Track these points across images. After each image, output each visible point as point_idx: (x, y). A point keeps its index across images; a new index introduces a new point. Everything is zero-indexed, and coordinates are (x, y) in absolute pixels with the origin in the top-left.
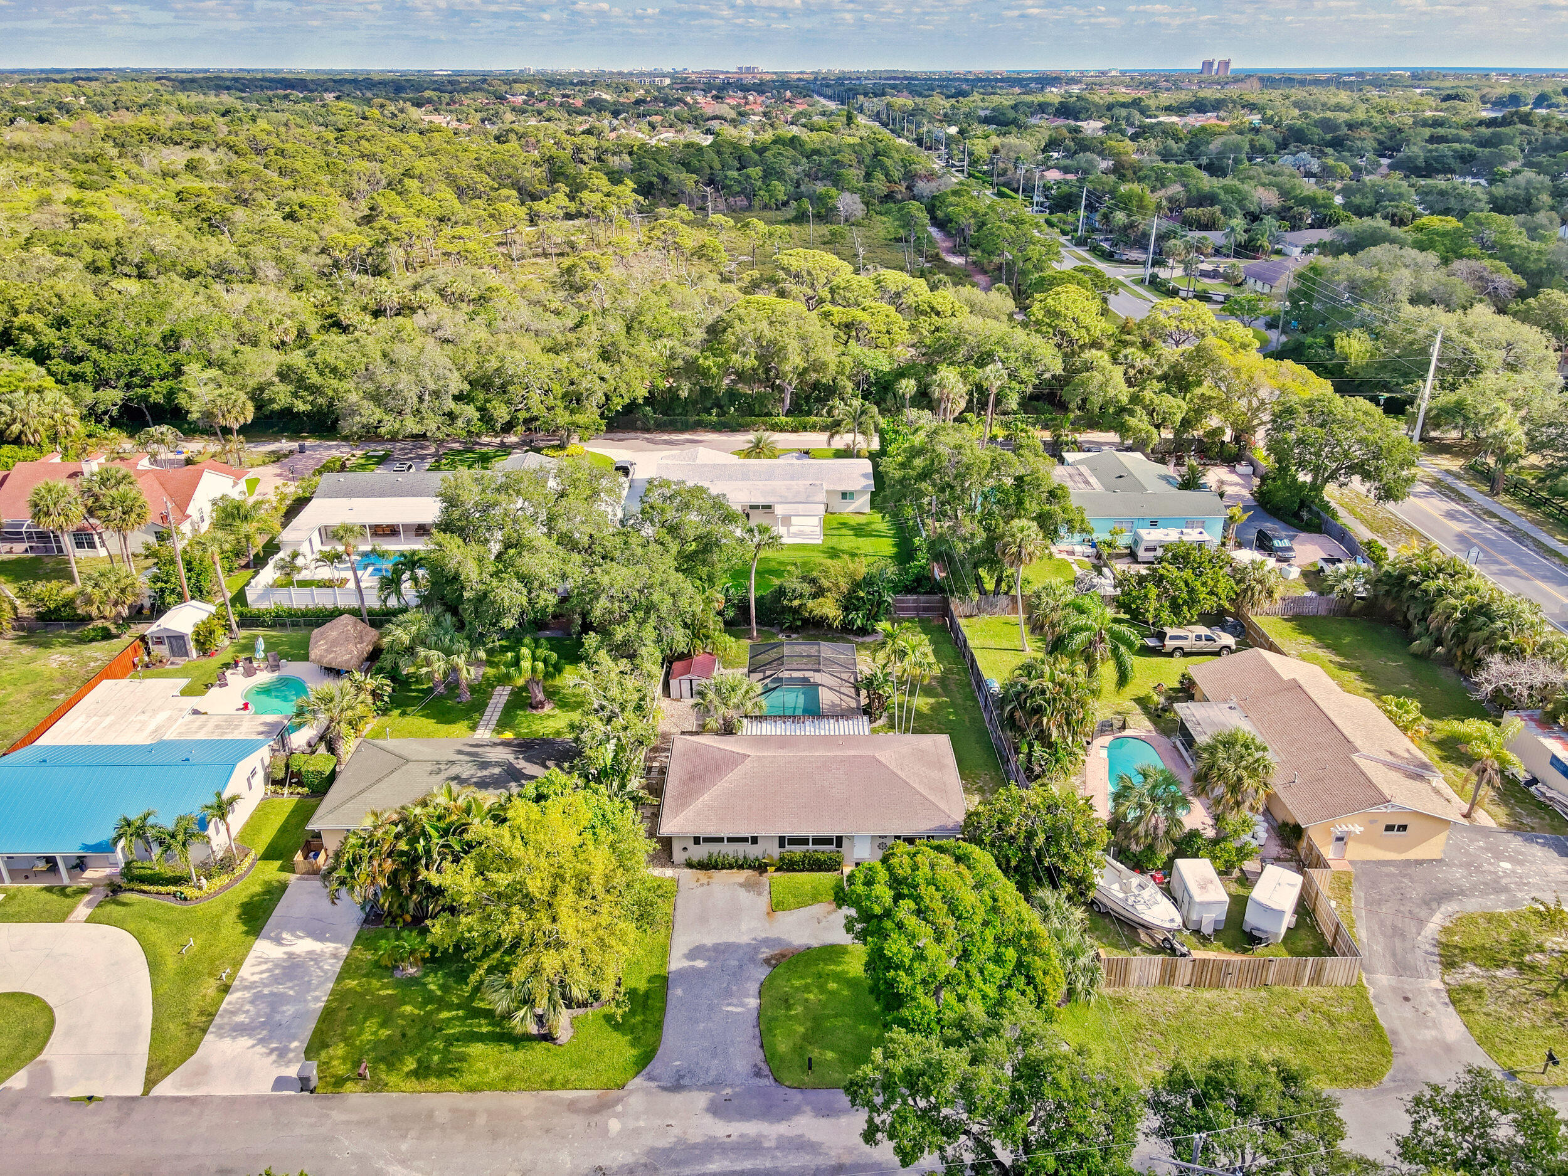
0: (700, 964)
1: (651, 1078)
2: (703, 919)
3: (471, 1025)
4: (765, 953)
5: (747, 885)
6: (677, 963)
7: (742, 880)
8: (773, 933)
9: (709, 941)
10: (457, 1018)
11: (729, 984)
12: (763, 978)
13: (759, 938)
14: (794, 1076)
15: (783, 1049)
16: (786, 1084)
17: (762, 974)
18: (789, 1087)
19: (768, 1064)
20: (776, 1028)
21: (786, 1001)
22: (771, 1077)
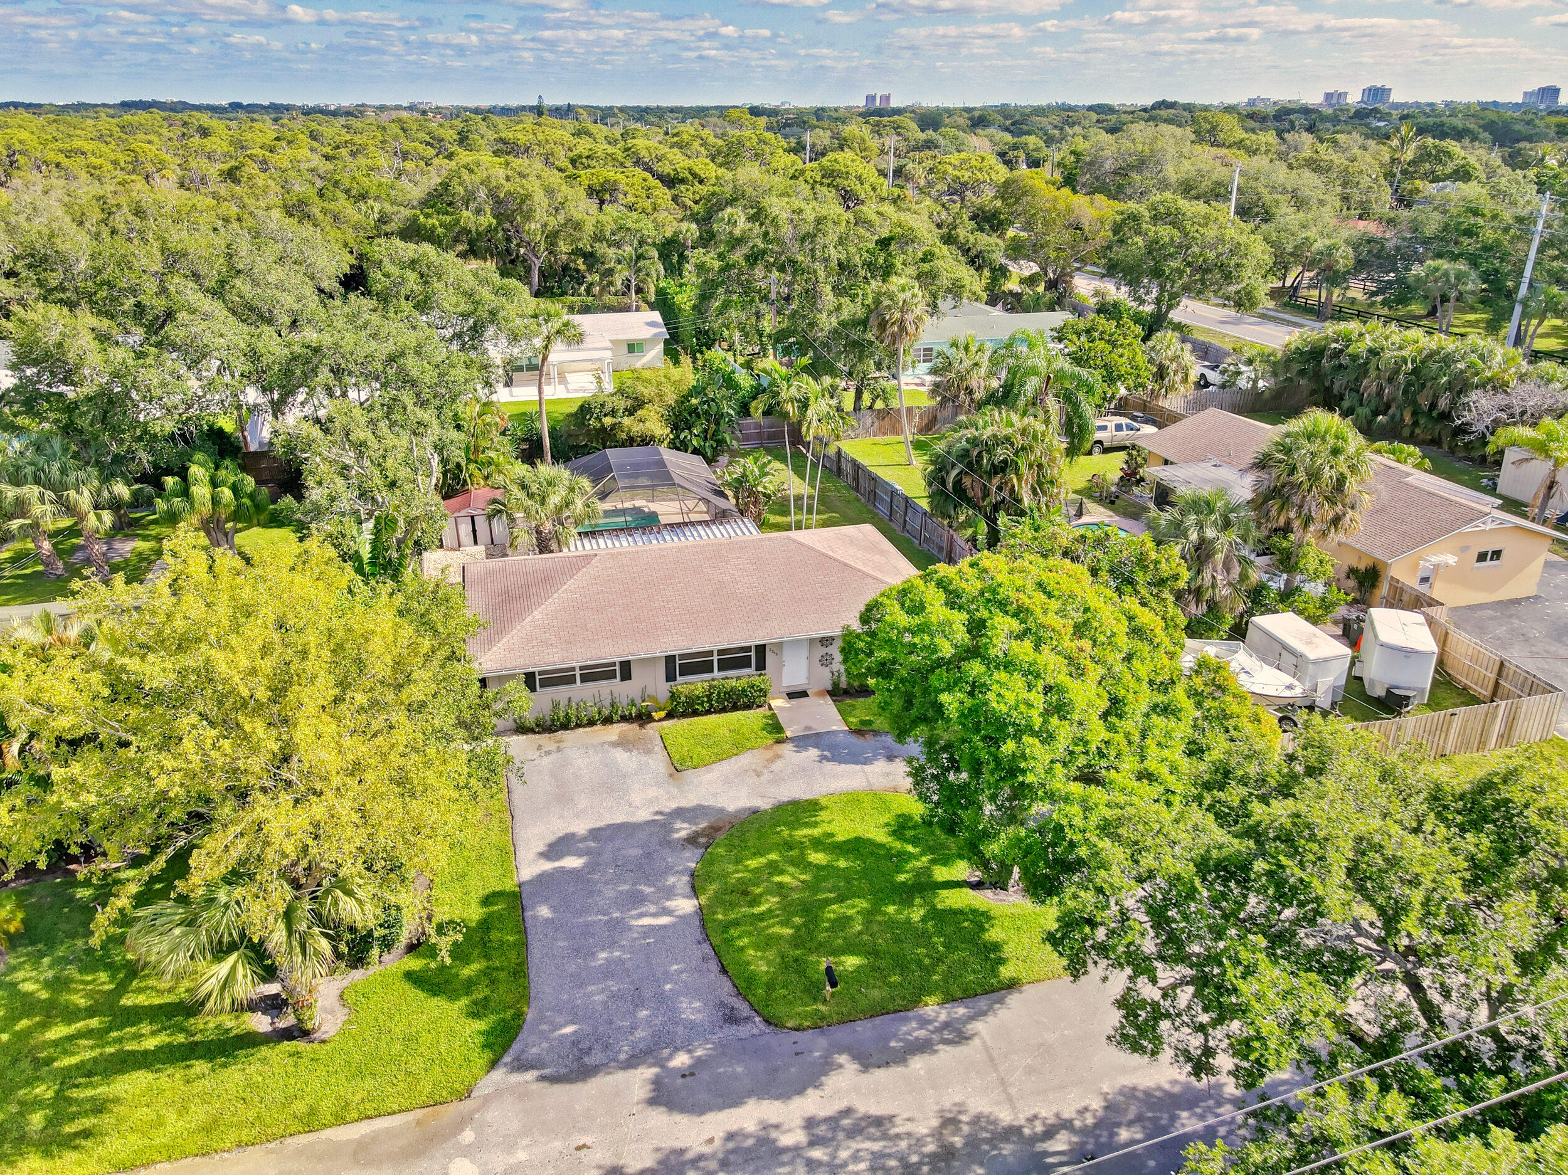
0: (572, 862)
1: (521, 1066)
2: (563, 797)
3: (120, 1040)
4: (683, 830)
5: (623, 743)
6: (530, 868)
7: (614, 738)
8: (689, 800)
9: (580, 828)
10: (88, 1033)
11: (635, 884)
12: (693, 865)
13: (667, 810)
14: (800, 1009)
15: (764, 968)
16: (789, 1025)
17: (688, 860)
18: (797, 1029)
19: (745, 999)
20: (740, 937)
21: (745, 893)
22: (757, 1019)
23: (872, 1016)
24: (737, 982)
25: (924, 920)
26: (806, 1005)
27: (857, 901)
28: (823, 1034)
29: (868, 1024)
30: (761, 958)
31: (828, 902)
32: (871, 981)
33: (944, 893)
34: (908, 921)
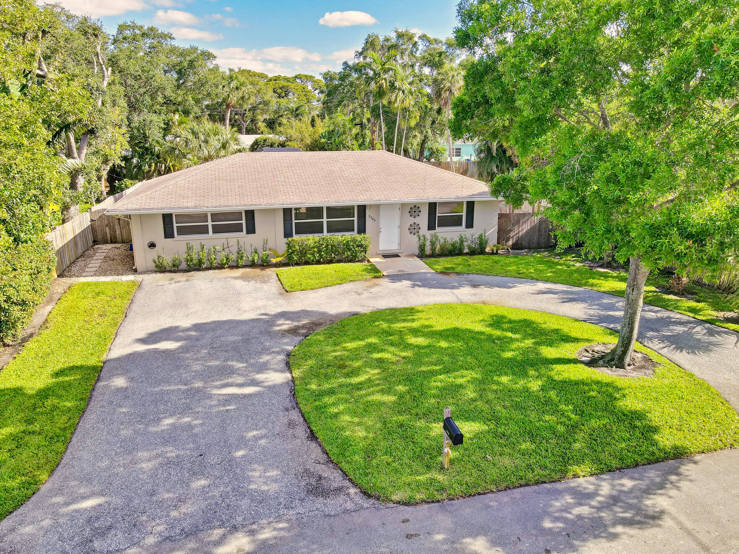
0: (169, 345)
6: (124, 349)
7: (237, 275)
8: (295, 307)
9: (186, 322)
11: (227, 360)
12: (290, 348)
13: (273, 313)
14: (409, 479)
15: (362, 434)
16: (395, 498)
17: (286, 344)
18: (407, 504)
19: (336, 465)
20: (334, 404)
21: (342, 367)
22: (352, 491)
23: (507, 488)
24: (328, 448)
25: (543, 389)
26: (418, 473)
27: (465, 372)
28: (443, 509)
29: (505, 497)
30: (358, 424)
31: (433, 373)
32: (497, 448)
33: (559, 367)
34: (527, 390)
